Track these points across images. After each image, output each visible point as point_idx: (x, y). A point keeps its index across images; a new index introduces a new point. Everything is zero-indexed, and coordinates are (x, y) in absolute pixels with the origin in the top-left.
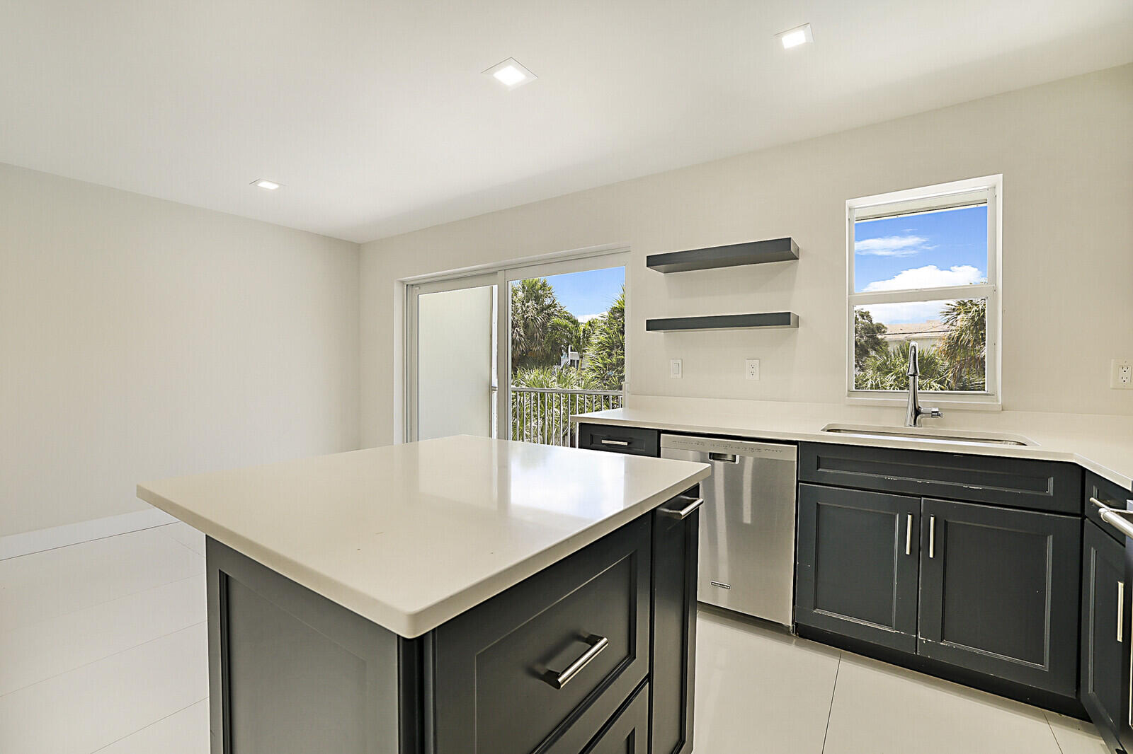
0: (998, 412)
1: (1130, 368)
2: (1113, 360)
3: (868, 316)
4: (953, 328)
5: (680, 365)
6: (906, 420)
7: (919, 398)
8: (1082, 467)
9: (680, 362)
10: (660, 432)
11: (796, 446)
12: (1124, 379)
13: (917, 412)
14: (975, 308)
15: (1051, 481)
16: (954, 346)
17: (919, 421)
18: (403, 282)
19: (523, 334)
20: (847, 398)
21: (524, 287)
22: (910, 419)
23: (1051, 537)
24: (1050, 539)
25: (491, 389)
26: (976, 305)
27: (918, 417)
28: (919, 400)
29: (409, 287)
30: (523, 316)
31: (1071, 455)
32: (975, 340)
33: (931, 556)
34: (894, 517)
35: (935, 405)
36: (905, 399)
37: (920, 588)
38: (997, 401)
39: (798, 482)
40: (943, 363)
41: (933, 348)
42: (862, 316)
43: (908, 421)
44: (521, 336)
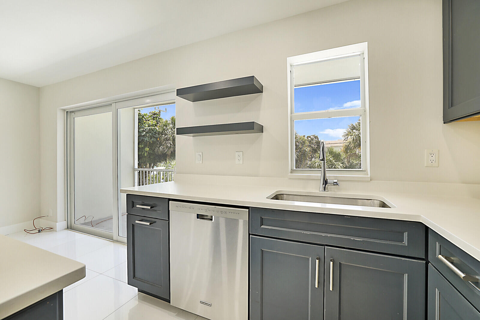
0: (368, 181)
1: (434, 154)
2: (426, 150)
3: (317, 138)
4: (347, 141)
5: (201, 156)
6: (320, 188)
7: (326, 173)
8: (426, 226)
9: (201, 154)
10: (169, 200)
11: (248, 210)
12: (431, 161)
13: (326, 182)
14: (354, 134)
15: (406, 234)
16: (347, 149)
17: (327, 188)
18: (64, 110)
19: (172, 143)
20: (290, 174)
21: (172, 122)
22: (322, 186)
23: (407, 275)
24: (406, 276)
25: (134, 170)
26: (354, 133)
27: (327, 186)
28: (327, 175)
29: (68, 113)
30: (172, 135)
31: (419, 216)
32: (354, 146)
33: (331, 289)
34: (308, 259)
35: (336, 178)
36: (319, 175)
37: (325, 310)
38: (367, 175)
39: (249, 234)
40: (343, 155)
41: (339, 149)
42: (315, 137)
43: (321, 188)
44: (171, 144)
